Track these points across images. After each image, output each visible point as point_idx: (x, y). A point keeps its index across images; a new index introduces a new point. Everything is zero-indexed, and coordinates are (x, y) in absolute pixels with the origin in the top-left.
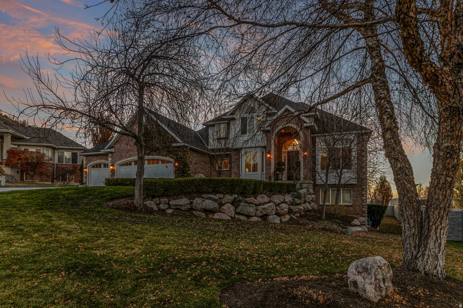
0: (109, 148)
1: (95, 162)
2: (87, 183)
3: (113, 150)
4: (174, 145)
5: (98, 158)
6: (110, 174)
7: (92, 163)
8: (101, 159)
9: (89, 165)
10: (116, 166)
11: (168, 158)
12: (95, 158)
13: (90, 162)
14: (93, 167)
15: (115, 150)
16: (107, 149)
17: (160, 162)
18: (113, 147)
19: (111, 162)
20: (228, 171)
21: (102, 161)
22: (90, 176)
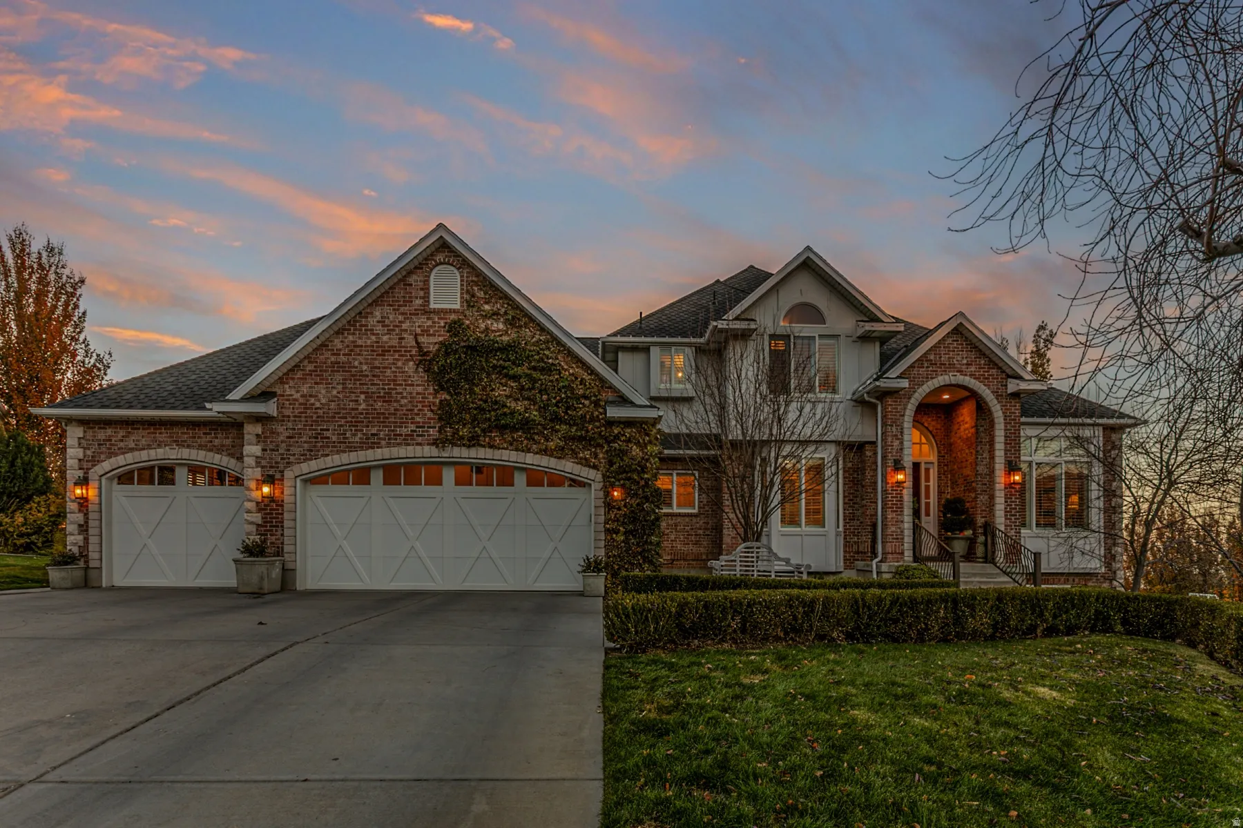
0: (249, 398)
1: (144, 455)
2: (93, 555)
3: (270, 408)
4: (613, 412)
5: (163, 435)
6: (257, 518)
7: (121, 460)
8: (181, 444)
9: (106, 465)
10: (288, 483)
11: (568, 466)
12: (140, 436)
13: (111, 454)
14: (125, 478)
15: (281, 407)
16: (245, 399)
17: (520, 479)
18: (273, 395)
19: (258, 464)
20: (695, 516)
21: (185, 453)
22: (110, 524)
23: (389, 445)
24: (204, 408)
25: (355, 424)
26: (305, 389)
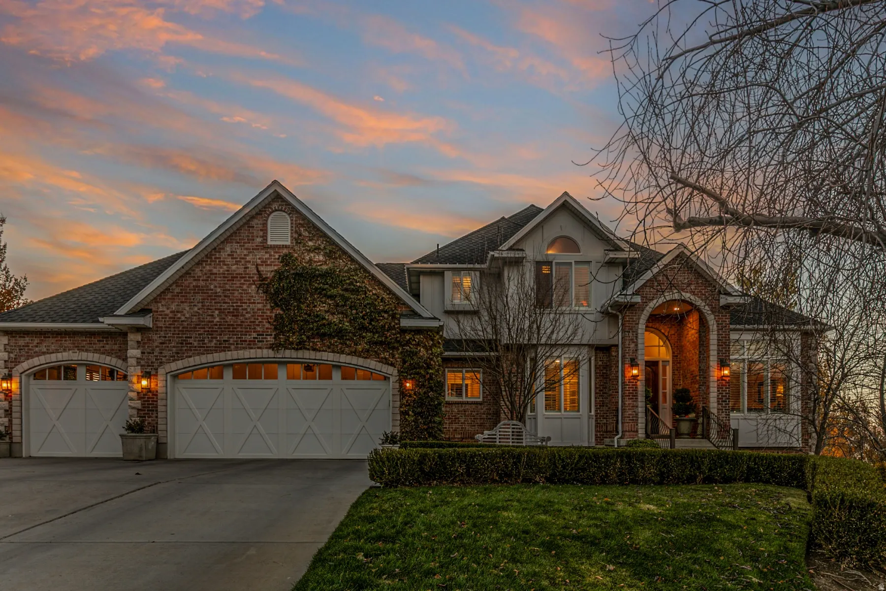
0: (131, 314)
1: (53, 357)
2: (16, 433)
3: (146, 321)
5: (67, 342)
6: (138, 404)
7: (36, 361)
8: (81, 349)
9: (25, 365)
10: (161, 378)
11: (371, 364)
12: (51, 343)
13: (28, 358)
14: (39, 375)
15: (155, 320)
16: (128, 314)
17: (336, 374)
18: (150, 311)
19: (138, 363)
20: (481, 403)
21: (84, 356)
22: (28, 410)
23: (237, 349)
24: (98, 322)
25: (210, 333)
26: (173, 307)
